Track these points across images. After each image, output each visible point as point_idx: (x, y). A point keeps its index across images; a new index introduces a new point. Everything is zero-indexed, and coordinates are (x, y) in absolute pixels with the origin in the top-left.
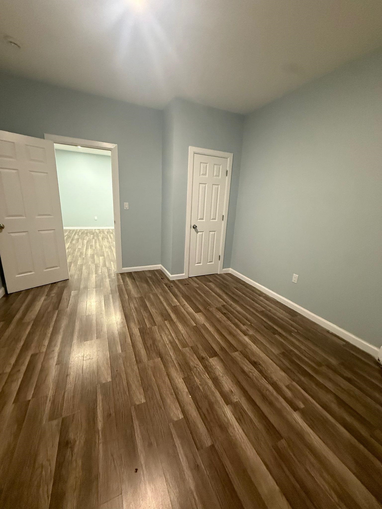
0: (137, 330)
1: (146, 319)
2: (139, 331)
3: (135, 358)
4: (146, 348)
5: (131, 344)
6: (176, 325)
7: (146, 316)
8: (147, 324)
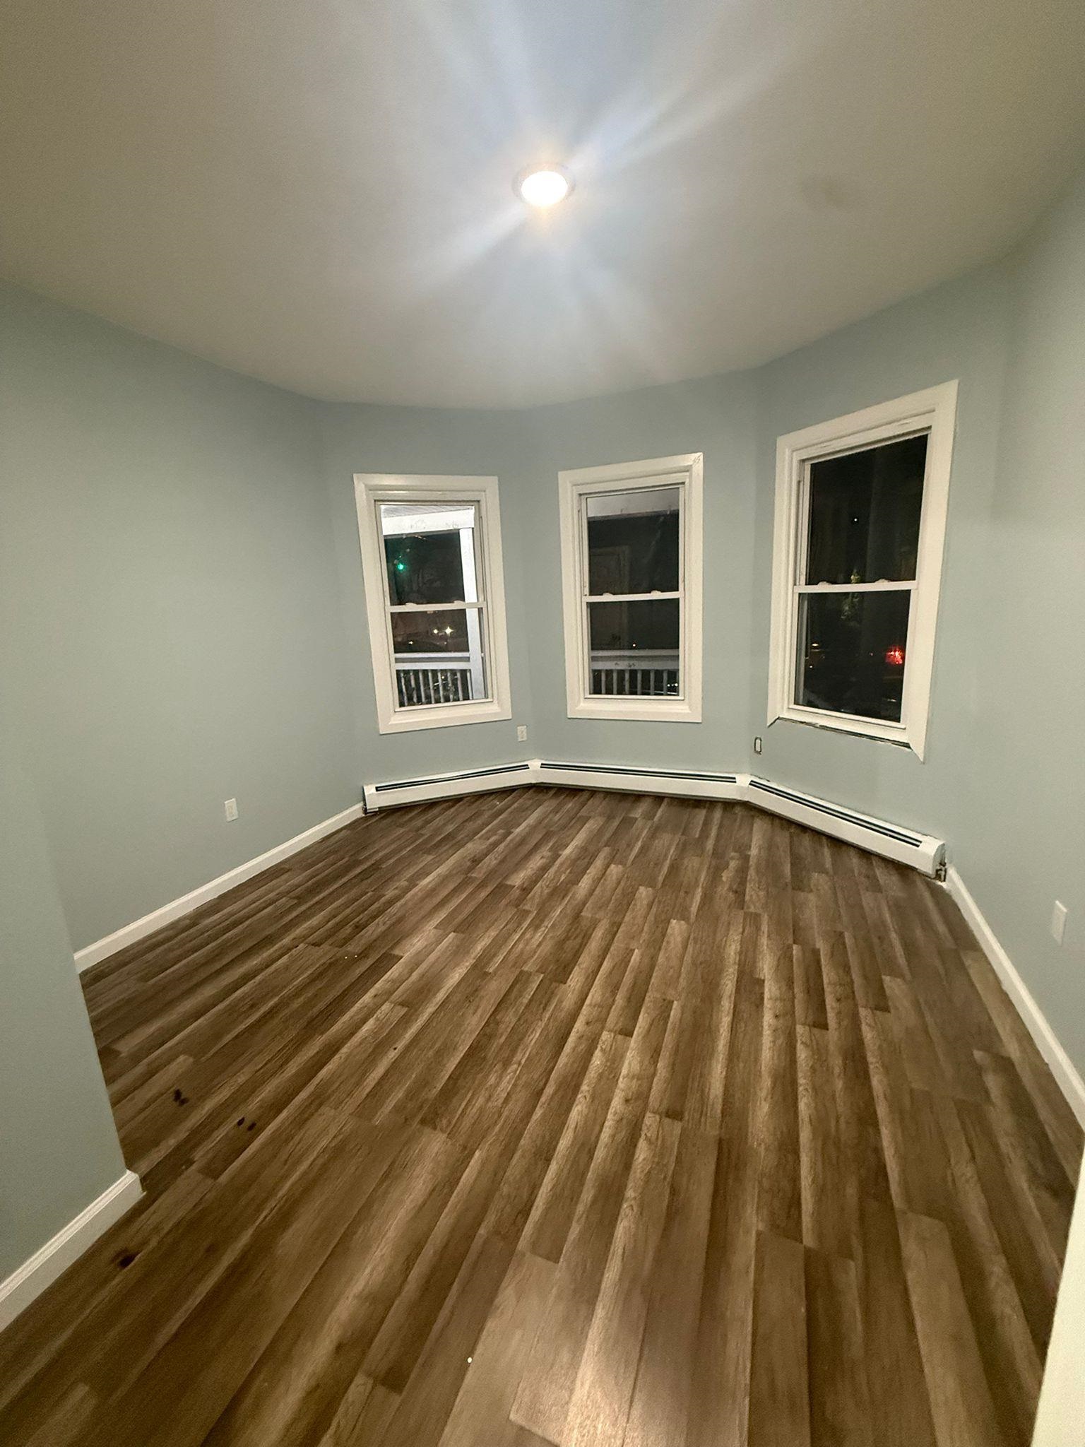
0: (571, 980)
1: (522, 1003)
2: (571, 976)
3: (617, 931)
4: (587, 937)
5: (608, 956)
6: (484, 952)
7: (511, 1012)
8: (536, 987)
